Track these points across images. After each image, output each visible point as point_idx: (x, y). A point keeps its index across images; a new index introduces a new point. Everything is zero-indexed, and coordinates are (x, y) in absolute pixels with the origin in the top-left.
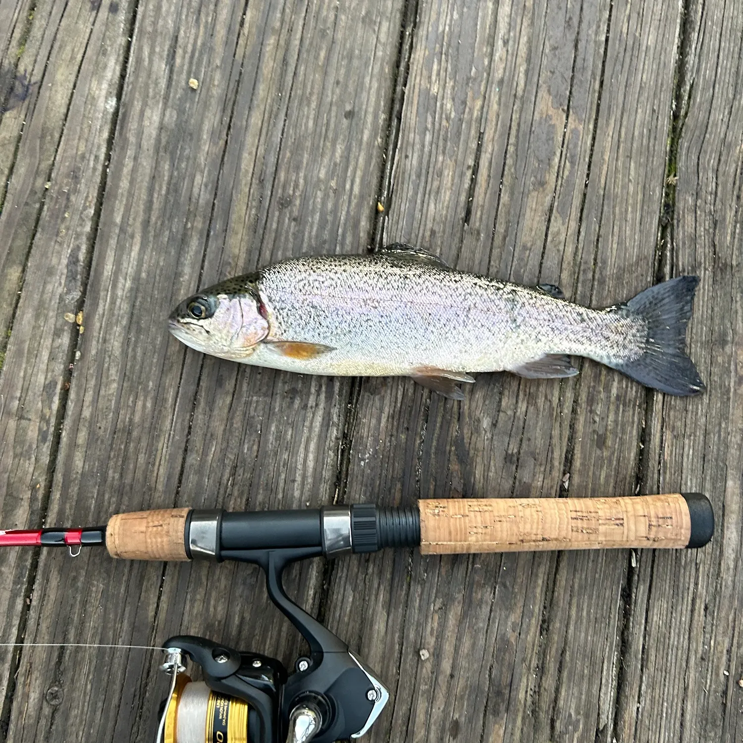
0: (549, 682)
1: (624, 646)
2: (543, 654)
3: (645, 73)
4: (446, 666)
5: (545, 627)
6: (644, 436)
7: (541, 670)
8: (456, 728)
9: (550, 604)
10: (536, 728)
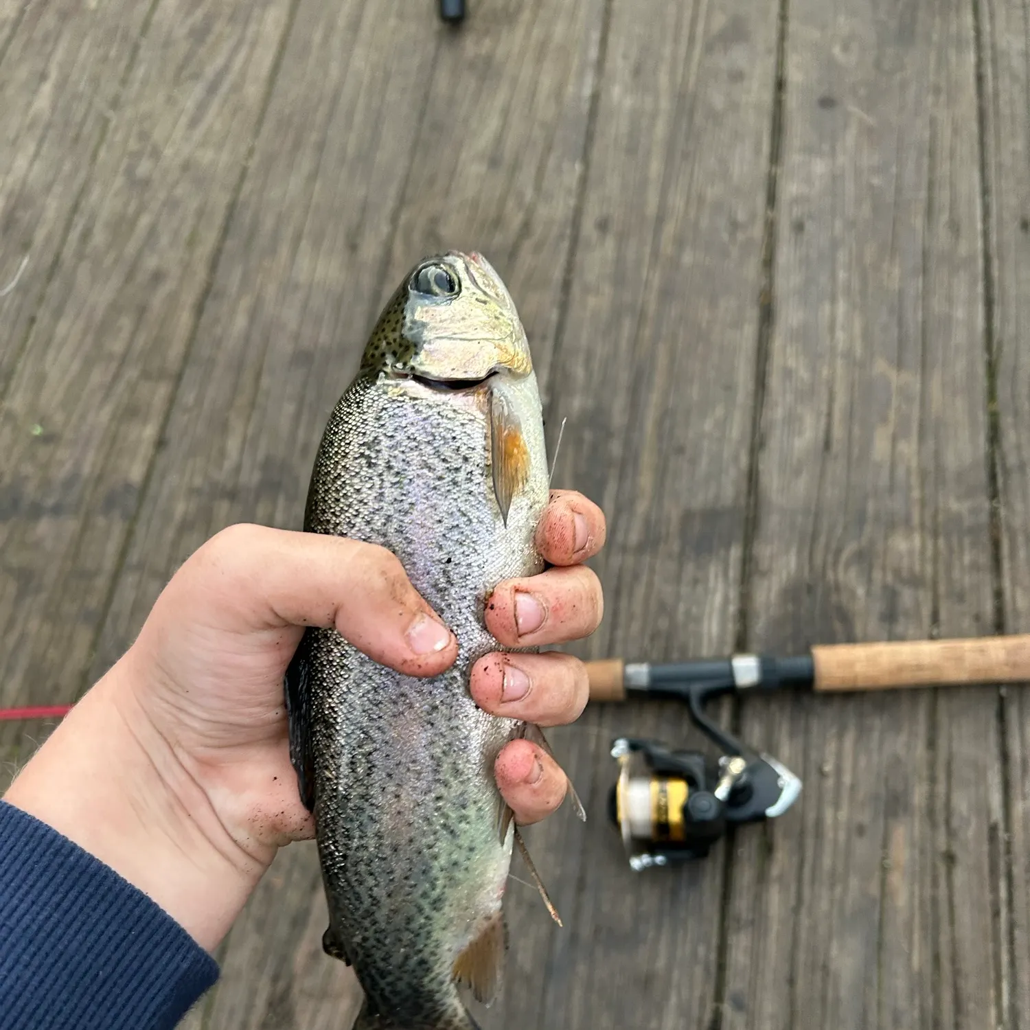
0: (941, 788)
1: (1005, 757)
2: (932, 765)
3: (959, 336)
4: (847, 779)
5: (931, 744)
6: (998, 594)
7: (933, 780)
8: (861, 830)
9: (933, 727)
10: (934, 826)
